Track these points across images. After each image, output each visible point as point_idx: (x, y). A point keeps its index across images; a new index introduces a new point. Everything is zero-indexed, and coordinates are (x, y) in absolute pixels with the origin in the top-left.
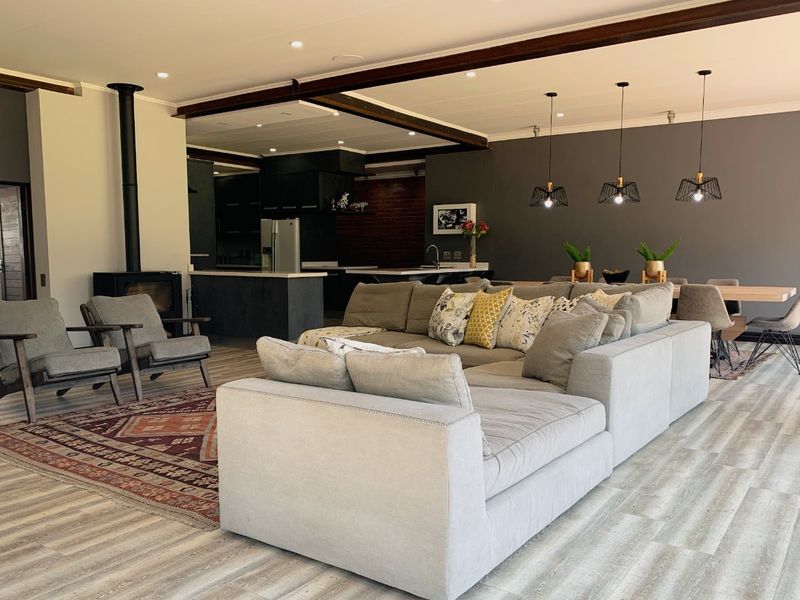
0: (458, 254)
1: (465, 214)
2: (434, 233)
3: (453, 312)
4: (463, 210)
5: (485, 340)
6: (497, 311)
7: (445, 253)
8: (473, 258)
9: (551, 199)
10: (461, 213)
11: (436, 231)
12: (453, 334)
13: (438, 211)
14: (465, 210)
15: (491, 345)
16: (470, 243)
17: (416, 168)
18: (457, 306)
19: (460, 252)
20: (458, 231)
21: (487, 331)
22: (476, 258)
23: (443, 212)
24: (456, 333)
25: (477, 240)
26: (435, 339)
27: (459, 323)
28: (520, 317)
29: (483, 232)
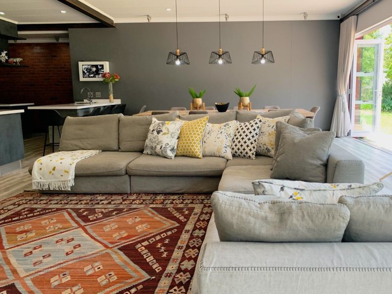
0: (98, 94)
1: (103, 68)
2: (80, 80)
3: (169, 135)
4: (100, 65)
5: (196, 152)
6: (201, 132)
7: (97, 93)
8: (112, 96)
9: (180, 60)
10: (100, 67)
11: (82, 79)
12: (171, 150)
13: (82, 66)
14: (102, 66)
15: (201, 156)
16: (108, 86)
17: (57, 37)
18: (171, 131)
19: (100, 93)
20: (99, 79)
21: (197, 146)
22: (113, 96)
23: (86, 67)
24: (172, 150)
25: (113, 84)
26: (151, 155)
27: (174, 142)
28: (219, 136)
29: (117, 80)
